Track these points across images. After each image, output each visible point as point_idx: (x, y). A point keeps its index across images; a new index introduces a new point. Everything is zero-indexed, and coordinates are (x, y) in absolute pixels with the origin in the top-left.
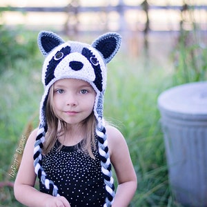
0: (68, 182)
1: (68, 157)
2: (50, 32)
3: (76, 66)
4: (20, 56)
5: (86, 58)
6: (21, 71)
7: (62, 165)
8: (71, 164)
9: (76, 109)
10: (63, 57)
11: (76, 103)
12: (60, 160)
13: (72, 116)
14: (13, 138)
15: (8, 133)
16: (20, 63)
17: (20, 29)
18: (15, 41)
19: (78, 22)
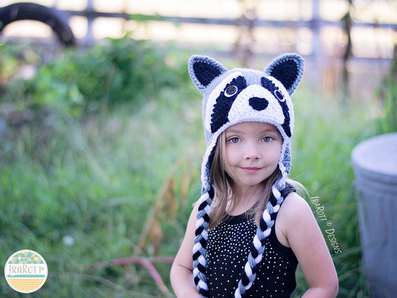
0: (224, 266)
1: (229, 231)
2: (204, 57)
3: (258, 104)
4: (168, 84)
5: (270, 92)
6: (168, 105)
7: (220, 240)
8: (231, 242)
9: (259, 164)
10: (238, 93)
11: (259, 156)
12: (218, 233)
13: (252, 174)
14: (149, 197)
15: (142, 188)
16: (168, 94)
17: (171, 46)
18: (163, 63)
19: (254, 40)
